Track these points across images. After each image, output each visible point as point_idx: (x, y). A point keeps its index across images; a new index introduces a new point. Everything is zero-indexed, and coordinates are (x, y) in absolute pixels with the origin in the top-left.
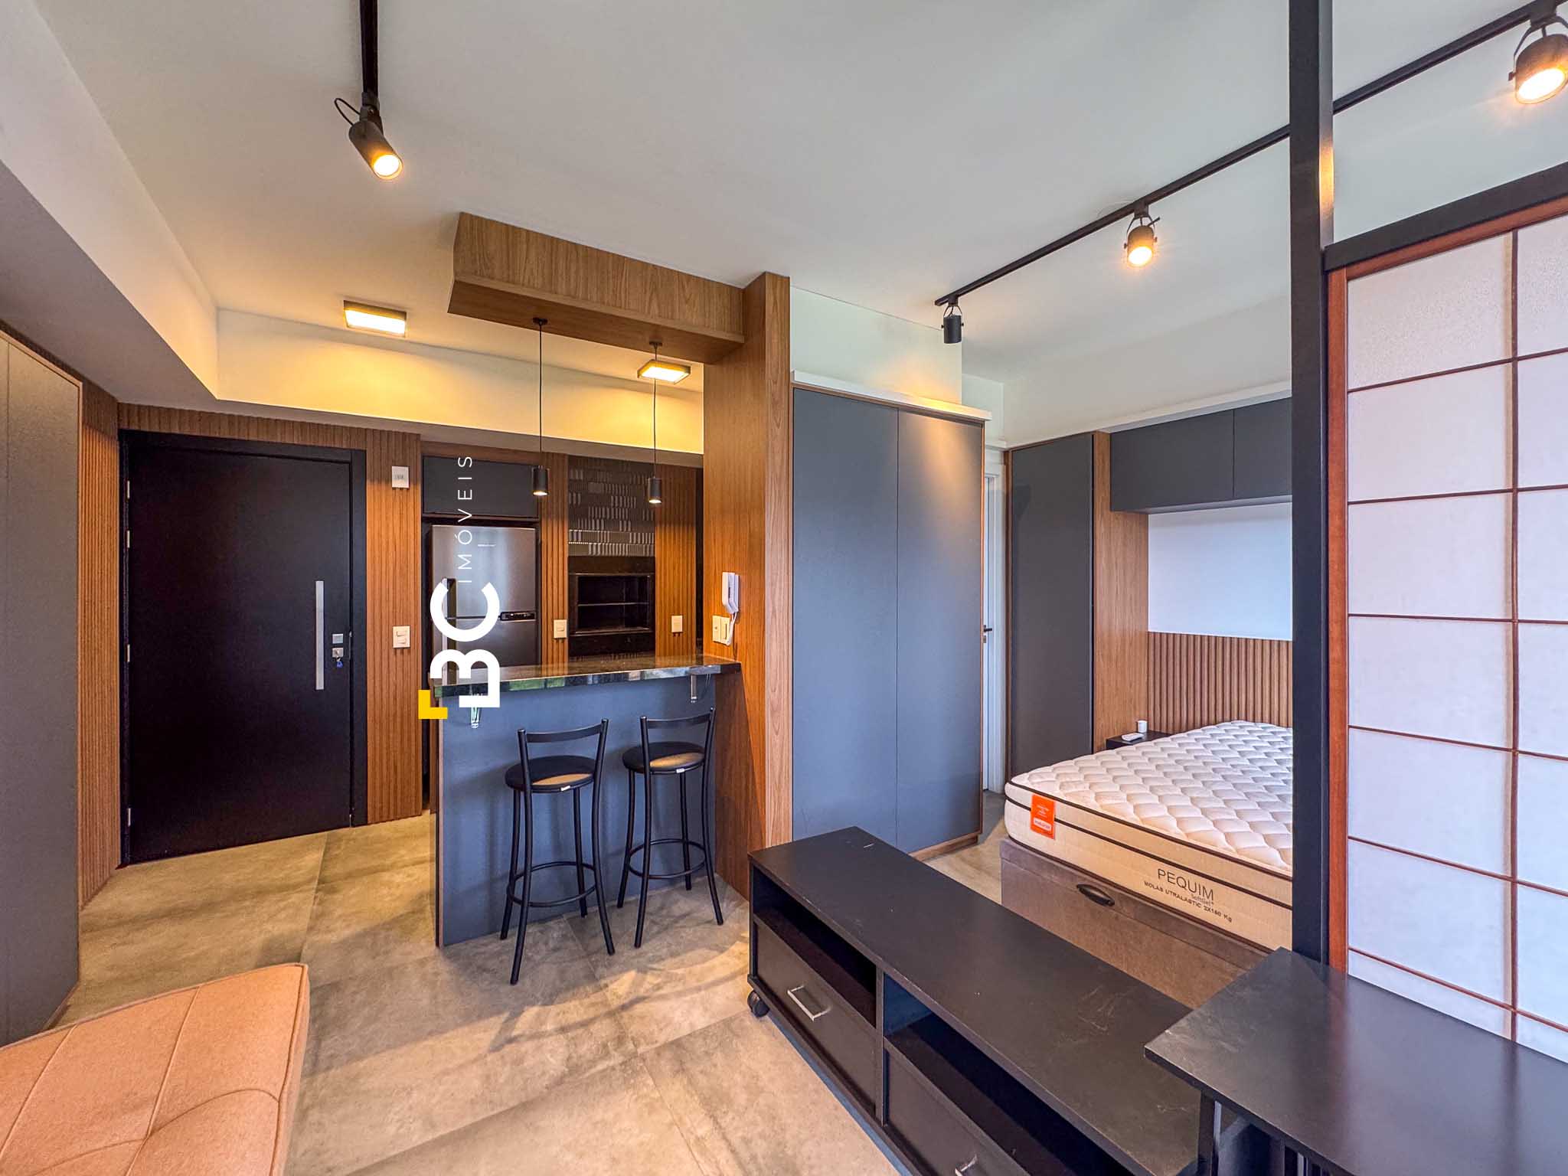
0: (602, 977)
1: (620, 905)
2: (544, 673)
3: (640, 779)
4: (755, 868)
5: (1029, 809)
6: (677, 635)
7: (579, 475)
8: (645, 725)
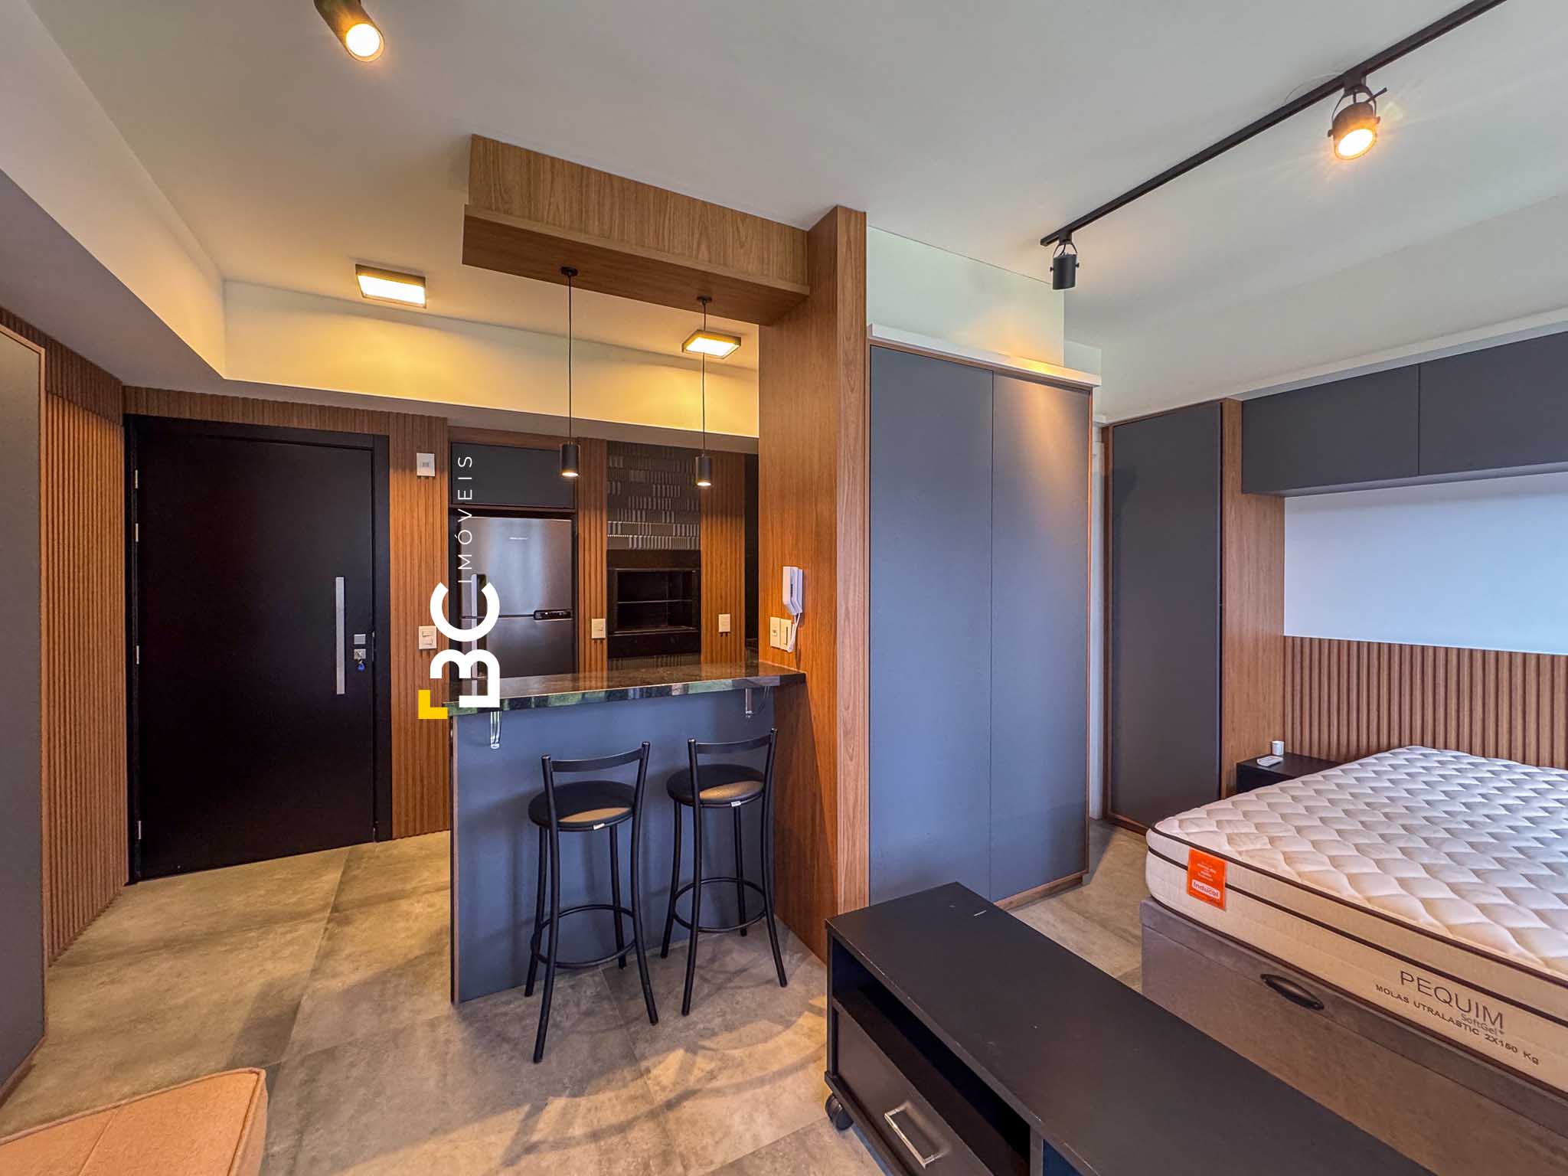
0: (644, 1057)
1: (664, 954)
2: (581, 684)
3: (687, 812)
4: (834, 939)
5: (1185, 868)
6: (724, 634)
7: (619, 462)
8: (693, 749)
